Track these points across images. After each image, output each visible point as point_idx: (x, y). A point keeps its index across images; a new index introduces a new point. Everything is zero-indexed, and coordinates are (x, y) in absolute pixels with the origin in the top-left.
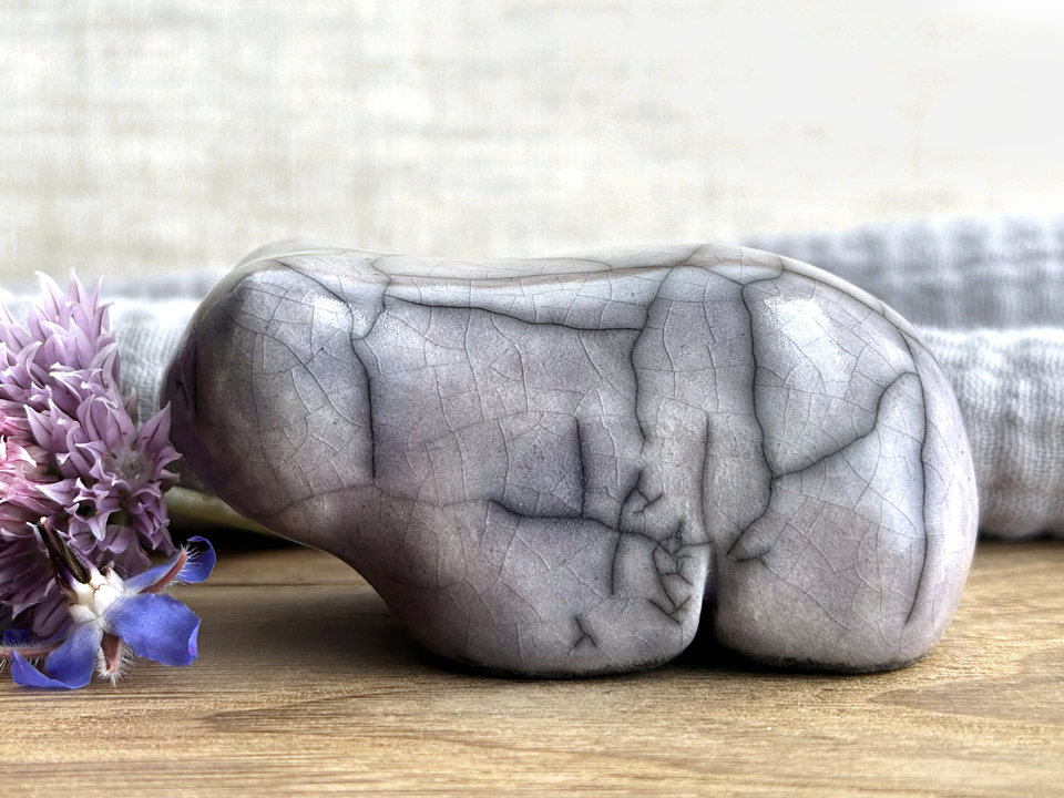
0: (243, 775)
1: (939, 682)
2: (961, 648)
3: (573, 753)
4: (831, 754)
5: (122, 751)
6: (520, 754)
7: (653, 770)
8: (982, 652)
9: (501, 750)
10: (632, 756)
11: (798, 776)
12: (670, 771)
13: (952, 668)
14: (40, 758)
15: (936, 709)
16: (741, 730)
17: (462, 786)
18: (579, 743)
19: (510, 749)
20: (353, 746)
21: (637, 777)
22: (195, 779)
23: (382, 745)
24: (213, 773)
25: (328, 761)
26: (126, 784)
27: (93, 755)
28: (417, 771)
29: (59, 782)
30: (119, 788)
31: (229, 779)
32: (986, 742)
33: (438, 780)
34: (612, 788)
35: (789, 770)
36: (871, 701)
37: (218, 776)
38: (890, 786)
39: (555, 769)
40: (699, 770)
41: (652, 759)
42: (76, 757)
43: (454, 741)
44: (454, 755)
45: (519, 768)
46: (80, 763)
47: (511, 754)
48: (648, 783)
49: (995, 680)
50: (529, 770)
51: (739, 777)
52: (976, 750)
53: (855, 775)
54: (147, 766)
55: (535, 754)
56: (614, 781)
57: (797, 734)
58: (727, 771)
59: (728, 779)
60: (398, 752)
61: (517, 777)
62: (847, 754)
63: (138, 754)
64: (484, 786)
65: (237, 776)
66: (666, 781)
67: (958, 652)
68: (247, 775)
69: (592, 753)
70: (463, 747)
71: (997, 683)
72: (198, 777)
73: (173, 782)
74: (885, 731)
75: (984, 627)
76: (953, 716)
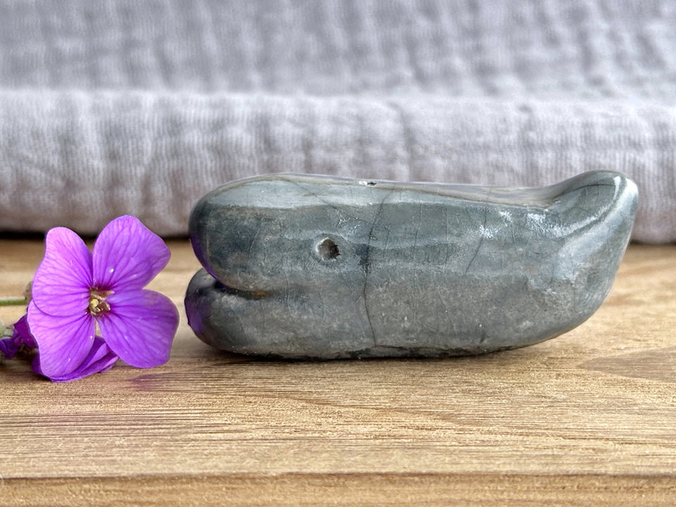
0: (156, 426)
1: (626, 352)
2: (644, 324)
3: (377, 409)
4: (548, 409)
5: (76, 406)
6: (342, 410)
7: (430, 423)
8: (658, 327)
9: (329, 407)
10: (416, 412)
11: (525, 428)
12: (440, 423)
13: (637, 340)
14: (21, 411)
15: (622, 374)
16: (491, 391)
17: (302, 435)
18: (382, 401)
19: (336, 406)
20: (231, 402)
21: (418, 428)
22: (125, 429)
23: (250, 402)
24: (137, 425)
25: (214, 415)
26: (79, 432)
27: (56, 409)
28: (272, 423)
29: (34, 430)
30: (74, 436)
31: (147, 429)
32: (651, 399)
33: (287, 431)
34: (402, 436)
35: (519, 423)
36: (579, 367)
37: (139, 427)
38: (584, 435)
39: (366, 422)
40: (459, 423)
41: (430, 413)
42: (45, 411)
43: (298, 399)
44: (298, 410)
45: (341, 421)
46: (47, 415)
47: (337, 409)
48: (425, 433)
49: (664, 349)
50: (348, 423)
51: (486, 429)
52: (644, 406)
53: (562, 426)
54: (92, 418)
55: (353, 410)
56: (403, 431)
57: (527, 393)
58: (477, 423)
59: (478, 430)
60: (261, 408)
61: (339, 428)
62: (558, 410)
63: (87, 409)
64: (317, 435)
65: (152, 426)
66: (437, 431)
67: (642, 327)
68: (160, 426)
69: (390, 409)
70: (304, 404)
71: (665, 352)
72: (127, 427)
73: (110, 432)
74: (586, 391)
75: (661, 307)
76: (632, 379)
